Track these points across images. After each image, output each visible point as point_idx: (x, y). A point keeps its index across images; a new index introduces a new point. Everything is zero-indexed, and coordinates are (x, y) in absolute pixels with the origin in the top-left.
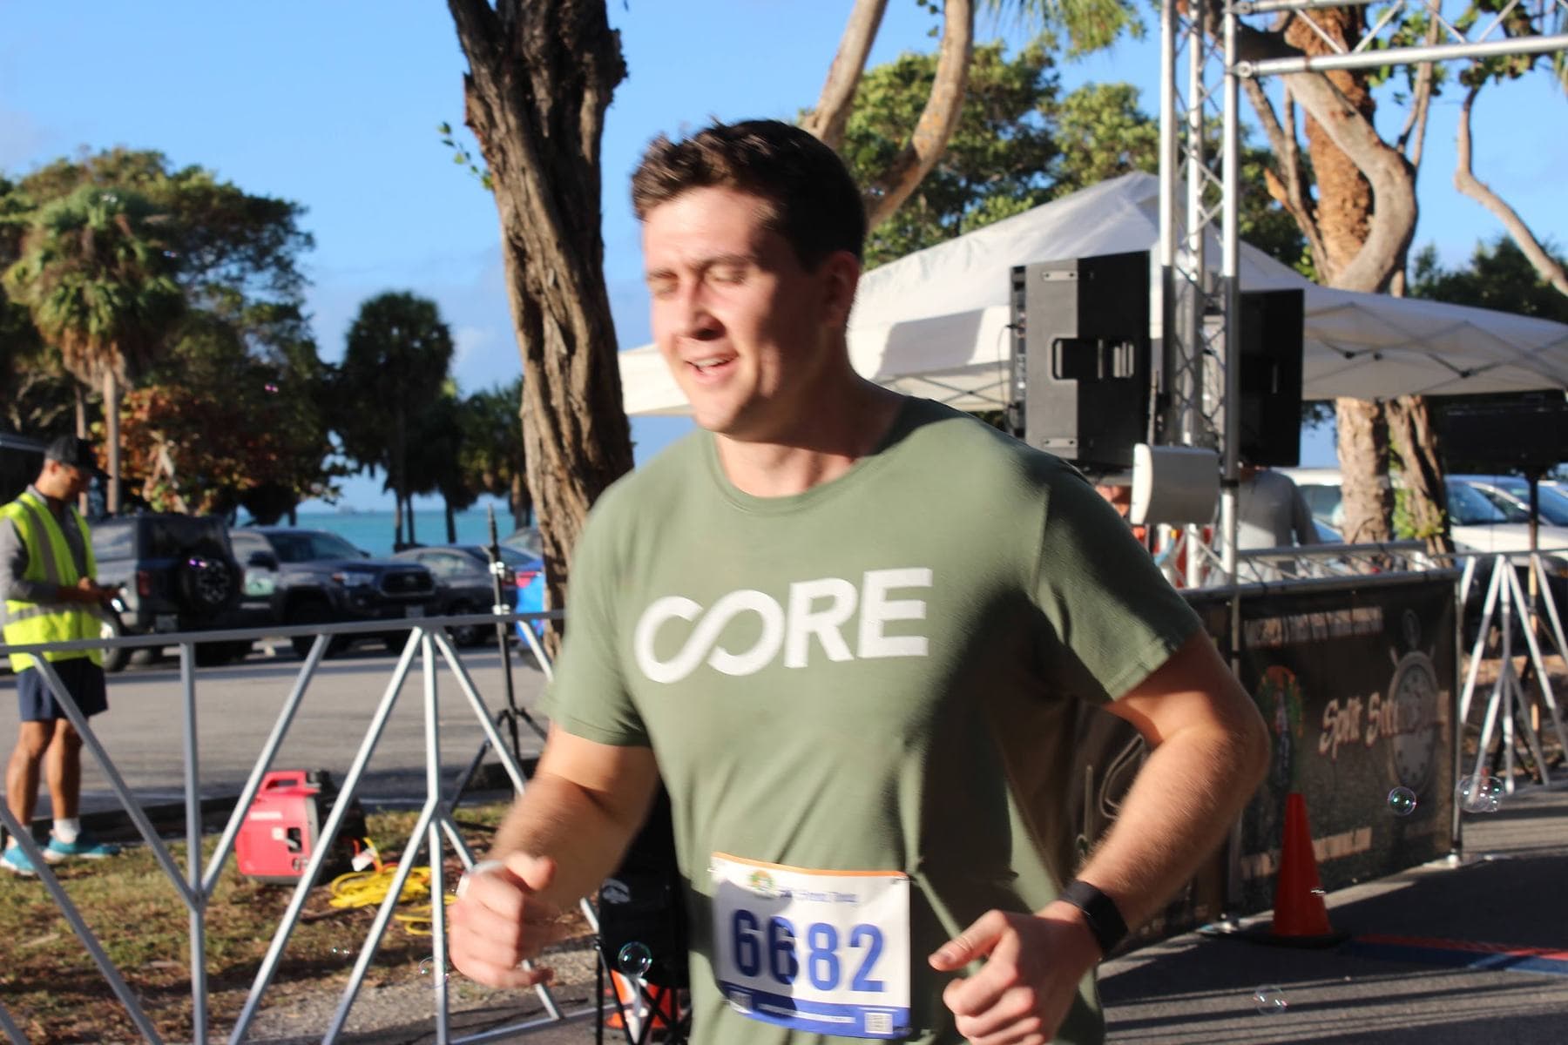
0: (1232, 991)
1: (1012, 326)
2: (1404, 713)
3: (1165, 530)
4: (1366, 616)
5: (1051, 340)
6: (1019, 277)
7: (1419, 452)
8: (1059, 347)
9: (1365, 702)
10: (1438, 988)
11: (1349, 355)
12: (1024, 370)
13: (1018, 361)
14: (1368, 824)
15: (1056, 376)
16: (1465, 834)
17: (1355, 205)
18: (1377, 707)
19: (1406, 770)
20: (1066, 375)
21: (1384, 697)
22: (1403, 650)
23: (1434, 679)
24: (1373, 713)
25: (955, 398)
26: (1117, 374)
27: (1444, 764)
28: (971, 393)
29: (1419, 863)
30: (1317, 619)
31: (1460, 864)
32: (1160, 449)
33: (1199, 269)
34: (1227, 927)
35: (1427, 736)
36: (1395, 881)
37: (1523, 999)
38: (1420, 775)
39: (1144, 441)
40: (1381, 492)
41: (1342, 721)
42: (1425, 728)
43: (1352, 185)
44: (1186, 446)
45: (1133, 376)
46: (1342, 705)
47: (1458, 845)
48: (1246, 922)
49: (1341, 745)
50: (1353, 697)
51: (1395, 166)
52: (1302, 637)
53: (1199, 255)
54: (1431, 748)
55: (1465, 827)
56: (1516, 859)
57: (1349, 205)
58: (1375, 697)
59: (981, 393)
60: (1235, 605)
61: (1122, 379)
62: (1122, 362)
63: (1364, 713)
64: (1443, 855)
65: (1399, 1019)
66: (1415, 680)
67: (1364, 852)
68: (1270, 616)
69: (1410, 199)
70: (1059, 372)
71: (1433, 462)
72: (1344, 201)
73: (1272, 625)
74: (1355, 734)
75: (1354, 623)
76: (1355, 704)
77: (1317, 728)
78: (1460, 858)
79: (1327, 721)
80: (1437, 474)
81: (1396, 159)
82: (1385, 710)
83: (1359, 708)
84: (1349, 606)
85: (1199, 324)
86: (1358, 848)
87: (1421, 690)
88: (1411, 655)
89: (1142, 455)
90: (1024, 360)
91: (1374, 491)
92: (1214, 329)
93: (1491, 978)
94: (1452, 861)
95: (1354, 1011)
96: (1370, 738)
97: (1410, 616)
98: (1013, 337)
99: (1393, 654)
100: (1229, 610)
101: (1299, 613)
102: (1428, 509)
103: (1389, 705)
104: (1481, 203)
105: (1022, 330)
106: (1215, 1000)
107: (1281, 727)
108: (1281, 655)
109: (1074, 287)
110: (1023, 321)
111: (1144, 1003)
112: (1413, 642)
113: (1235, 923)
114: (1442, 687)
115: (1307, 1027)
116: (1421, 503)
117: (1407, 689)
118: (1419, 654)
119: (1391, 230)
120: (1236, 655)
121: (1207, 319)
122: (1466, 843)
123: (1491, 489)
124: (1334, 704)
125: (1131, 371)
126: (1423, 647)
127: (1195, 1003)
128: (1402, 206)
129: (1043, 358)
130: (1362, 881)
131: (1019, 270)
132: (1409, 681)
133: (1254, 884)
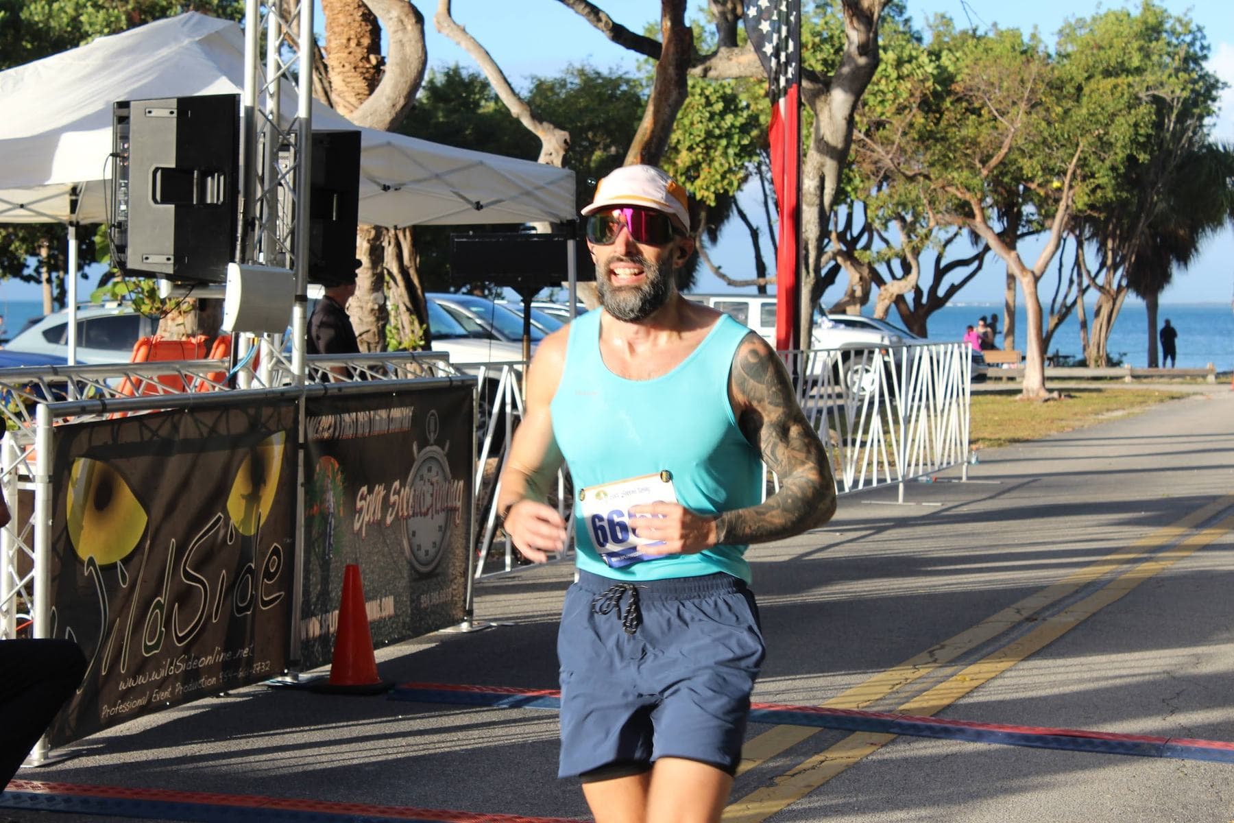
0: (307, 728)
1: (114, 155)
2: (418, 498)
3: (245, 337)
4: (401, 414)
5: (153, 168)
6: (123, 112)
7: (404, 271)
8: (159, 175)
9: (388, 489)
10: (474, 721)
11: (386, 188)
12: (126, 194)
13: (121, 186)
14: (391, 594)
15: (155, 201)
16: (475, 606)
17: (359, 44)
18: (398, 493)
19: (419, 547)
20: (165, 200)
21: (403, 485)
22: (423, 443)
23: (448, 469)
24: (393, 498)
25: (9, 210)
26: (209, 201)
27: (458, 544)
28: (22, 206)
29: (437, 629)
30: (362, 416)
31: (470, 629)
32: (245, 266)
33: (275, 111)
34: (288, 679)
35: (440, 519)
36: (420, 643)
37: (544, 727)
38: (432, 551)
39: (233, 261)
40: (376, 307)
41: (369, 504)
42: (437, 512)
43: (358, 26)
44: (261, 264)
45: (223, 203)
46: (370, 491)
47: (470, 613)
48: (304, 676)
49: (368, 523)
50: (380, 484)
51: (407, 15)
52: (349, 433)
53: (275, 98)
54: (443, 529)
55: (475, 599)
56: (517, 625)
57: (353, 44)
58: (397, 484)
59: (32, 207)
60: (302, 403)
61: (212, 205)
62: (214, 190)
63: (386, 499)
64: (456, 622)
65: (449, 744)
66: (430, 470)
67: (390, 618)
68: (327, 414)
69: (420, 45)
70: (158, 197)
71: (416, 281)
72: (349, 40)
73: (327, 420)
74: (378, 516)
75: (390, 420)
76: (380, 490)
77: (354, 511)
78: (471, 625)
79: (359, 504)
80: (419, 292)
81: (407, 9)
82: (402, 495)
83: (383, 493)
84: (388, 406)
85: (275, 158)
86: (385, 614)
87: (434, 480)
88: (428, 448)
89: (234, 272)
90: (126, 185)
91: (370, 305)
92: (286, 162)
93: (515, 714)
94: (464, 627)
95: (411, 740)
96: (389, 520)
97: (433, 415)
98: (115, 165)
99: (415, 448)
100: (297, 408)
101: (349, 411)
102: (412, 323)
103: (405, 492)
104: (458, 44)
105: (125, 159)
106: (295, 735)
107: (328, 508)
108: (330, 447)
109: (174, 122)
110: (125, 150)
111: (236, 738)
112: (432, 437)
113: (295, 677)
114: (456, 476)
115: (376, 752)
116: (405, 317)
117: (422, 478)
118: (435, 448)
119: (402, 74)
120: (303, 446)
121: (281, 154)
122: (476, 612)
123: (453, 306)
124: (364, 489)
125: (221, 198)
126: (439, 442)
127: (278, 737)
128: (412, 52)
129: (142, 183)
130: (393, 642)
131: (124, 105)
132: (424, 471)
133: (307, 643)
